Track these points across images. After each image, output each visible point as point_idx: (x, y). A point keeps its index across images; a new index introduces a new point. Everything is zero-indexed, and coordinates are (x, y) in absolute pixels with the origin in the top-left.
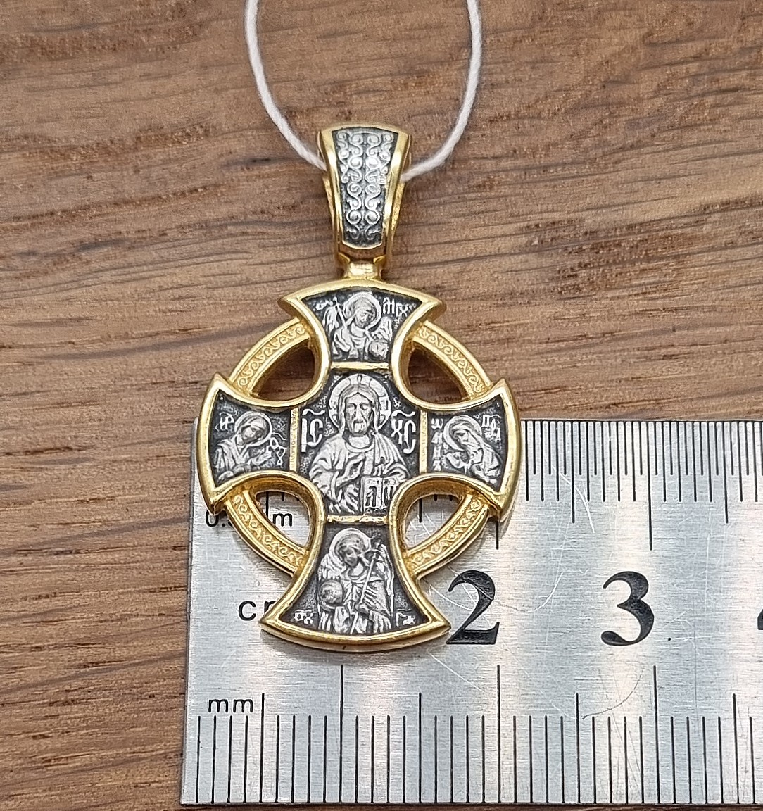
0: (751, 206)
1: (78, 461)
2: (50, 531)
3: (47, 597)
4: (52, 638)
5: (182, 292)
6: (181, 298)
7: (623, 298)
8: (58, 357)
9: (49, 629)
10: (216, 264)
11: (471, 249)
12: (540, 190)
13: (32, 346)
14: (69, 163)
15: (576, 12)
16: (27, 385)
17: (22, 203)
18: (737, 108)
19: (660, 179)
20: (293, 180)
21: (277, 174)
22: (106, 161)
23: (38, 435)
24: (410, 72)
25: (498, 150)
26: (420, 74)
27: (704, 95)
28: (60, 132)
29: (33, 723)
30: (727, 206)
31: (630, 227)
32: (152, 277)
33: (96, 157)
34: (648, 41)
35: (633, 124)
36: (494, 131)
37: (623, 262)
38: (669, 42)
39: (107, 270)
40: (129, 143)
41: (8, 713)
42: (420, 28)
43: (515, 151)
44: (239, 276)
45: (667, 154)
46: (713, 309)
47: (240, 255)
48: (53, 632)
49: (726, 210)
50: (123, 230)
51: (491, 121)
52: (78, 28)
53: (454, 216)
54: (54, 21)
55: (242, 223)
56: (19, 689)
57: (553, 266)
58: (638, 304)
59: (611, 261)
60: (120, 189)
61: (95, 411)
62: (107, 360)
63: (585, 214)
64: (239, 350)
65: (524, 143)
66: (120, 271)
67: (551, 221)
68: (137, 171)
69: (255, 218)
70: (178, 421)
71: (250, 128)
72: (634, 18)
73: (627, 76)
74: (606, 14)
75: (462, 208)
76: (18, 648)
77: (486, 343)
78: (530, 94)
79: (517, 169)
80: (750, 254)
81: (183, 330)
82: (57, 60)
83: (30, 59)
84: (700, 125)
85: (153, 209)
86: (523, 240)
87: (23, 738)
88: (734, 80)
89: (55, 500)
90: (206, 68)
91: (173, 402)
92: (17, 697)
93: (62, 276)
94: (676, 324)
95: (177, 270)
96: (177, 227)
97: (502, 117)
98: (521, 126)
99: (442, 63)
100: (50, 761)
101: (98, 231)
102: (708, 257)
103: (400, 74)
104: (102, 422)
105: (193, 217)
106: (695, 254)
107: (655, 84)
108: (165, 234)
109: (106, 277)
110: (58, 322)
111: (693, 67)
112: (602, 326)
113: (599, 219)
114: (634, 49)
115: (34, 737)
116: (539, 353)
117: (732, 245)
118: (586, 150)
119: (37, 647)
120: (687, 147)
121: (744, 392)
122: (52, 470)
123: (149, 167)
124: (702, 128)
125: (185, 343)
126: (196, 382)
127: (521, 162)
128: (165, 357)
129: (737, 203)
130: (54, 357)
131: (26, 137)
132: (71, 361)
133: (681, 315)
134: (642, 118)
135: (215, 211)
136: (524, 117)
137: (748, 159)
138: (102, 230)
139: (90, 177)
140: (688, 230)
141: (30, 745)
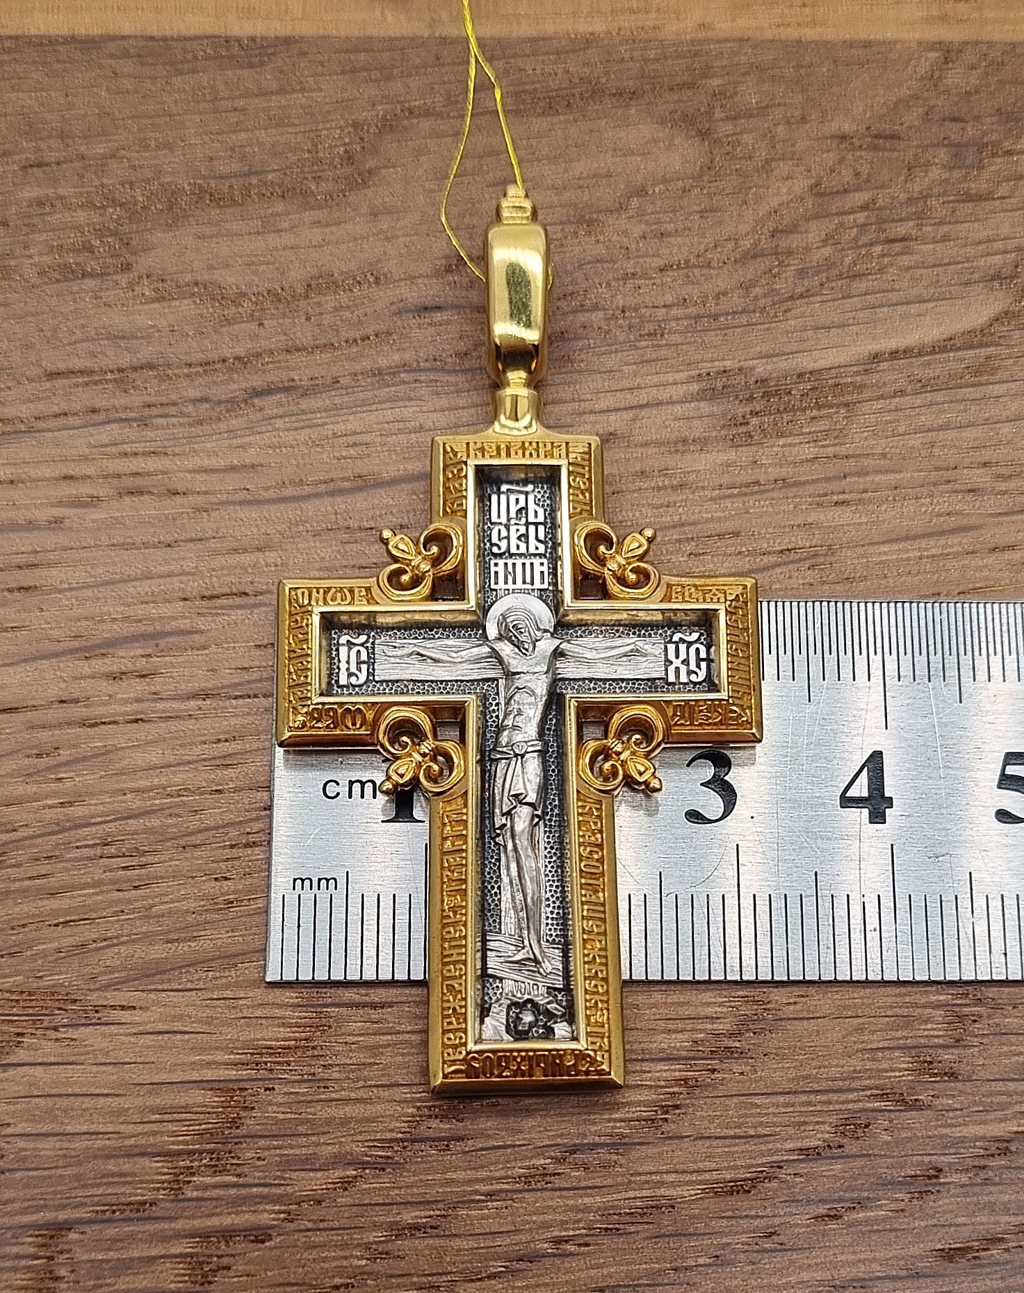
0: (920, 355)
1: (254, 606)
2: (228, 677)
3: (226, 740)
4: (232, 781)
5: (358, 438)
6: (355, 445)
7: (794, 445)
8: (234, 503)
9: (229, 773)
10: (389, 412)
11: (643, 397)
12: (712, 338)
13: (206, 493)
14: (240, 310)
15: (743, 162)
16: (203, 531)
17: (194, 350)
18: (905, 257)
19: (829, 328)
20: (465, 327)
21: (448, 322)
22: (277, 308)
23: (214, 579)
24: (580, 220)
25: (669, 299)
26: (590, 223)
27: (871, 245)
28: (231, 279)
29: (215, 865)
30: (894, 355)
31: (800, 375)
32: (327, 424)
33: (267, 304)
34: (816, 191)
35: (802, 273)
36: (664, 279)
37: (794, 410)
38: (837, 192)
39: (281, 417)
40: (300, 290)
41: (189, 855)
42: (588, 177)
43: (685, 300)
44: (413, 423)
45: (836, 303)
46: (884, 455)
47: (413, 403)
48: (234, 775)
49: (895, 359)
50: (296, 378)
51: (661, 270)
52: (246, 175)
53: (626, 364)
54: (222, 167)
55: (414, 371)
56: (200, 831)
57: (724, 415)
58: (809, 451)
59: (781, 409)
60: (292, 336)
61: (272, 556)
62: (282, 506)
63: (755, 362)
64: (415, 497)
65: (694, 292)
66: (293, 418)
67: (723, 369)
68: (308, 319)
69: (428, 365)
70: (353, 567)
71: (421, 276)
72: (802, 168)
73: (796, 226)
74: (774, 164)
75: (633, 356)
76: (199, 791)
77: (659, 489)
78: (700, 243)
79: (687, 317)
80: (919, 402)
81: (359, 477)
82: (225, 206)
83: (198, 206)
84: (869, 274)
85: (326, 356)
86: (695, 387)
87: (204, 881)
88: (902, 230)
89: (232, 645)
90: (376, 215)
91: (348, 547)
92: (198, 839)
93: (235, 423)
94: (847, 471)
95: (351, 417)
96: (350, 374)
97: (672, 266)
98: (690, 274)
99: (611, 212)
100: (232, 902)
101: (270, 378)
102: (878, 405)
103: (571, 223)
104: (279, 568)
105: (366, 364)
106: (863, 401)
107: (823, 233)
108: (338, 382)
109: (279, 423)
110: (233, 469)
111: (861, 217)
112: (774, 473)
113: (769, 367)
114: (802, 199)
115: (216, 879)
116: (713, 499)
117: (901, 393)
118: (756, 299)
119: (216, 791)
120: (855, 296)
121: (915, 538)
122: (229, 615)
123: (321, 314)
124: (870, 277)
125: (360, 489)
126: (371, 529)
127: (691, 311)
128: (341, 503)
129: (905, 352)
130: (228, 503)
131: (196, 284)
132: (246, 508)
133: (852, 462)
134: (811, 268)
135: (387, 358)
136: (695, 266)
137: (914, 308)
138: (276, 376)
139: (261, 324)
140: (859, 378)
141: (212, 887)
